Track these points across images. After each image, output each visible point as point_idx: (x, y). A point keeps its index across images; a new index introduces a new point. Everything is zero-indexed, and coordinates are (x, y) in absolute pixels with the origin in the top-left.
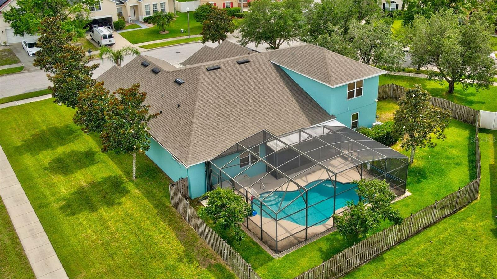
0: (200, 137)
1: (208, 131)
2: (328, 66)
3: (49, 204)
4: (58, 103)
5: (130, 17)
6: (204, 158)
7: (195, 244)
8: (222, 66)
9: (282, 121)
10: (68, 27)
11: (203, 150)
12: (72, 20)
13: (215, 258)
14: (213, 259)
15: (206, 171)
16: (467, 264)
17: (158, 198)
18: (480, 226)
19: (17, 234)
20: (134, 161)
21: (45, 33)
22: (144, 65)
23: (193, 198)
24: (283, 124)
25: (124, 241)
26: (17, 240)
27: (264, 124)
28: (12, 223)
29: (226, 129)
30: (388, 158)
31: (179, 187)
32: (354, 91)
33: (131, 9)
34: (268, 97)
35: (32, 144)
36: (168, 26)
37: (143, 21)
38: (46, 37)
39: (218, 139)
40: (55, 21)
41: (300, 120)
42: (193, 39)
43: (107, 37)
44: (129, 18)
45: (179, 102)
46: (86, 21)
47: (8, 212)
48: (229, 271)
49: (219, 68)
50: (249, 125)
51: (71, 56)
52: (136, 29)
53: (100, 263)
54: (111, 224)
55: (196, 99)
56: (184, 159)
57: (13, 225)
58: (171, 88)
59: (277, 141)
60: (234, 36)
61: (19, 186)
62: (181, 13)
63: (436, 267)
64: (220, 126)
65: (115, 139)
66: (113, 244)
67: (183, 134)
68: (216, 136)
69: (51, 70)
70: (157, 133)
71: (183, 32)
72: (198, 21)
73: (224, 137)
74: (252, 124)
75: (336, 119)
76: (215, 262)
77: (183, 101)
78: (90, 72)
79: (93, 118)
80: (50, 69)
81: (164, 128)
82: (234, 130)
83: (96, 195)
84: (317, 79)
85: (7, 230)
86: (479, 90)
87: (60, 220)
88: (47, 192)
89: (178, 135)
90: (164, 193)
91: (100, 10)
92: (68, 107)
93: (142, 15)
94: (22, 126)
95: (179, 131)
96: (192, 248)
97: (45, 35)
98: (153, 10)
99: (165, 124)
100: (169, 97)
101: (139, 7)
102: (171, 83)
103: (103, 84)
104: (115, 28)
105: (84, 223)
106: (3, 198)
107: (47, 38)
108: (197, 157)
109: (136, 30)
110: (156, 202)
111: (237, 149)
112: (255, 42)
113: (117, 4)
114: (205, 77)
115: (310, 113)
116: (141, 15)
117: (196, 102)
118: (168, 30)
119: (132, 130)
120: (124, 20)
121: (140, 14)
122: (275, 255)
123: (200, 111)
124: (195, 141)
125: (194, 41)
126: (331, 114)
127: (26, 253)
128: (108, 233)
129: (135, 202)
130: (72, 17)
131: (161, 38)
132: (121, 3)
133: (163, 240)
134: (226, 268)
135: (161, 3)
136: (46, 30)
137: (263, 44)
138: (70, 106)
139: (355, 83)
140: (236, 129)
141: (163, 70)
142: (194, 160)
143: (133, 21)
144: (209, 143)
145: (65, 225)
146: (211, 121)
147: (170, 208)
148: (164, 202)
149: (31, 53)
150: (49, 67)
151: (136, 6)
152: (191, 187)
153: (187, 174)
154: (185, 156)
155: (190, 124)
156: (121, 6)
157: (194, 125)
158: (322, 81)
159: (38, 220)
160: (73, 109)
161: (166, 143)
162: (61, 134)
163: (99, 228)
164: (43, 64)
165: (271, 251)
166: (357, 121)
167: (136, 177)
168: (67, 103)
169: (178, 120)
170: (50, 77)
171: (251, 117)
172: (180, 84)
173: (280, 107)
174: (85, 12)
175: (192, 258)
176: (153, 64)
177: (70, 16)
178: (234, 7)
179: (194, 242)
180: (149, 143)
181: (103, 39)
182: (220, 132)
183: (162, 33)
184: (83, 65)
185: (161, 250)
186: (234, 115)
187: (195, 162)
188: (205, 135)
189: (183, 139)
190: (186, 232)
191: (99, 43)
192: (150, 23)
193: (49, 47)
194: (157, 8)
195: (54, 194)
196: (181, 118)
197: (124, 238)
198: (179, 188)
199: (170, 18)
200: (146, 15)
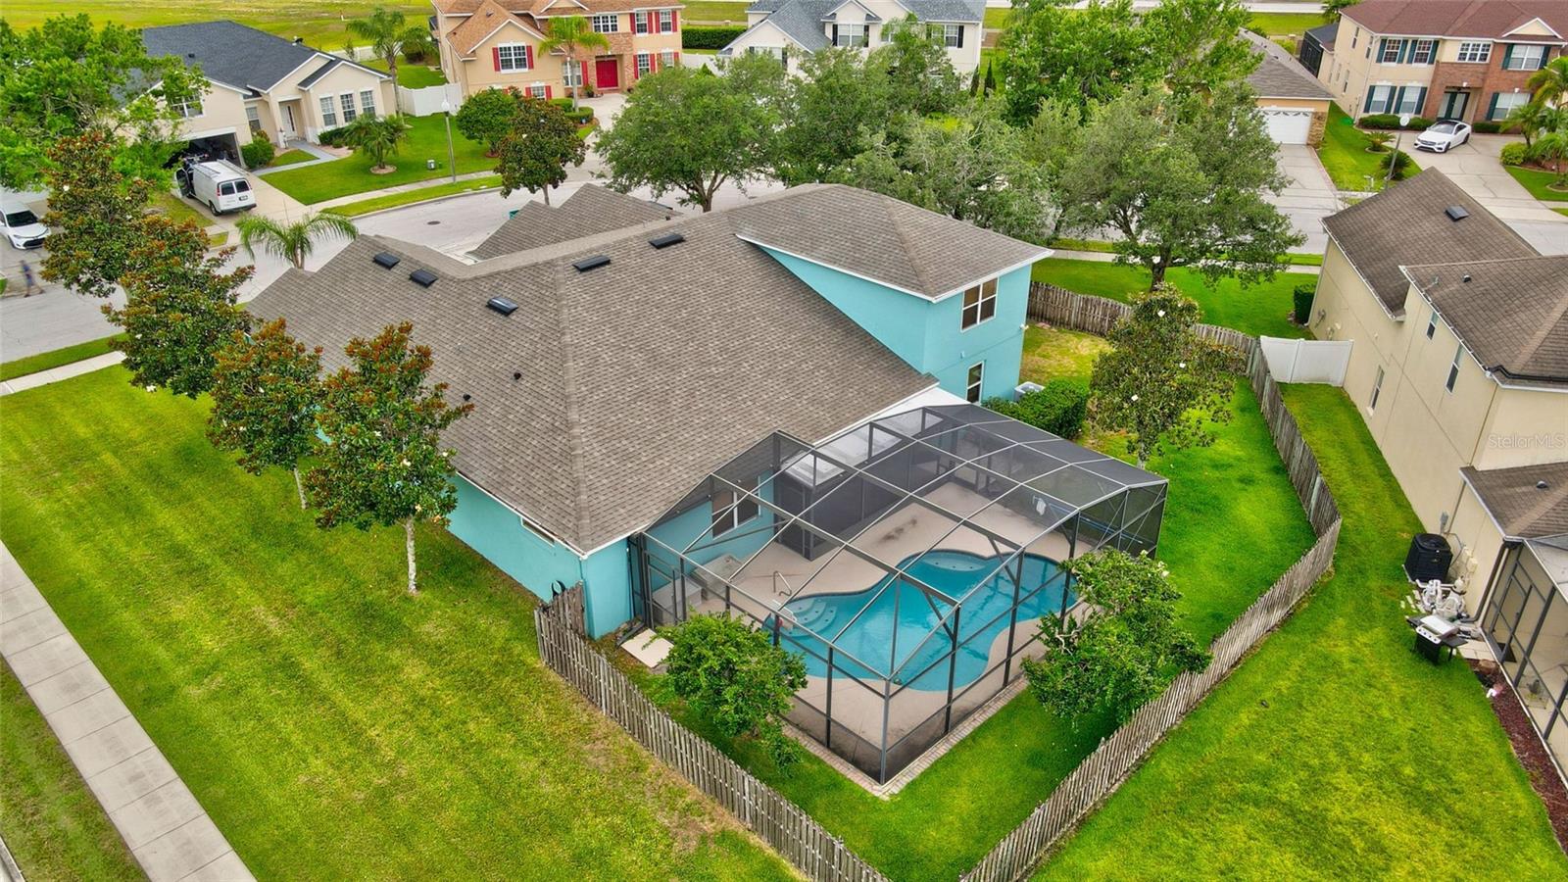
0: (601, 463)
1: (618, 445)
2: (906, 242)
3: (173, 689)
4: (144, 387)
5: (281, 131)
6: (626, 526)
7: (643, 775)
8: (614, 256)
9: (805, 402)
10: (123, 163)
11: (619, 501)
12: (129, 144)
13: (710, 814)
14: (707, 817)
15: (630, 560)
16: (1377, 759)
17: (498, 644)
18: (1366, 645)
19: (95, 797)
20: (411, 544)
21: (66, 183)
22: (385, 262)
23: (597, 635)
24: (811, 409)
25: (430, 786)
26: (99, 814)
27: (761, 412)
28: (70, 760)
29: (664, 435)
30: (1130, 489)
31: (561, 612)
32: (977, 306)
33: (281, 109)
34: (754, 337)
35: (81, 508)
36: (394, 153)
37: (318, 142)
38: (70, 194)
39: (651, 466)
40: (92, 147)
41: (850, 395)
42: (466, 185)
43: (232, 188)
44: (280, 133)
45: (514, 367)
46: (171, 144)
47: (50, 728)
48: (761, 850)
49: (608, 262)
50: (725, 419)
51: (170, 247)
52: (305, 164)
53: (375, 866)
54: (378, 735)
55: (566, 356)
56: (570, 532)
57: (75, 769)
58: (481, 327)
59: (818, 459)
60: (592, 173)
61: (67, 640)
62: (414, 117)
63: (1303, 774)
64: (650, 427)
65: (355, 487)
66: (400, 798)
67: (550, 459)
68: (644, 459)
69: (96, 288)
70: (467, 459)
71: (433, 166)
72: (471, 137)
73: (667, 459)
74: (730, 416)
75: (938, 384)
76: (714, 828)
77: (528, 362)
78: (230, 292)
79: (267, 427)
80: (94, 286)
81: (486, 445)
82: (686, 435)
83: (312, 650)
84: (884, 279)
85: (61, 785)
86: (1249, 286)
87: (220, 738)
88: (161, 653)
89: (534, 461)
90: (511, 629)
91: (201, 116)
92: (175, 394)
93: (313, 125)
94: (38, 456)
95: (535, 449)
96: (639, 788)
97: (66, 188)
98: (342, 111)
99: (486, 433)
100: (480, 353)
101: (303, 104)
102: (477, 310)
103: (282, 325)
104: (247, 164)
105: (296, 739)
106: (25, 683)
107: (75, 197)
108: (606, 525)
109: (306, 167)
110: (495, 657)
111: (709, 492)
112: (650, 185)
113: (245, 97)
114: (574, 288)
115: (871, 372)
116: (311, 126)
117: (565, 362)
118: (391, 164)
119: (405, 461)
120: (268, 140)
121: (307, 121)
122: (878, 787)
123: (583, 389)
124: (591, 477)
125: (470, 191)
126: (924, 372)
127: (137, 854)
128: (376, 766)
129: (432, 663)
130: (130, 134)
131: (377, 186)
132: (256, 94)
133: (546, 774)
134: (752, 841)
135: (362, 93)
136: (66, 176)
137: (673, 190)
138: (180, 392)
139: (979, 286)
140: (692, 433)
141: (444, 277)
142: (599, 533)
143: (289, 142)
144: (630, 481)
145: (239, 752)
146: (620, 416)
147: (541, 672)
148: (519, 655)
149: (20, 243)
150: (89, 280)
151: (297, 102)
152: (594, 611)
153: (579, 571)
154: (570, 525)
155: (566, 429)
156: (254, 102)
157: (576, 431)
158: (900, 284)
159: (152, 744)
160: (191, 400)
161: (502, 489)
162: (162, 472)
163: (346, 751)
164: (72, 272)
165: (861, 775)
166: (979, 386)
167: (418, 587)
168: (171, 383)
169: (523, 418)
170: (113, 313)
171: (724, 396)
172: (506, 312)
173: (792, 363)
174: (163, 122)
175: (645, 821)
176: (410, 260)
177: (120, 132)
178: (553, 97)
179: (637, 769)
180: (453, 490)
181: (224, 194)
182: (654, 445)
183: (378, 172)
184: (208, 271)
185: (547, 804)
186: (678, 392)
187: (605, 541)
188: (615, 457)
189: (554, 474)
190: (606, 742)
191: (211, 206)
192: (338, 146)
193: (82, 223)
194: (353, 106)
195: (182, 658)
196: (530, 411)
197: (429, 775)
198: (561, 616)
199: (393, 129)
200: (326, 124)
